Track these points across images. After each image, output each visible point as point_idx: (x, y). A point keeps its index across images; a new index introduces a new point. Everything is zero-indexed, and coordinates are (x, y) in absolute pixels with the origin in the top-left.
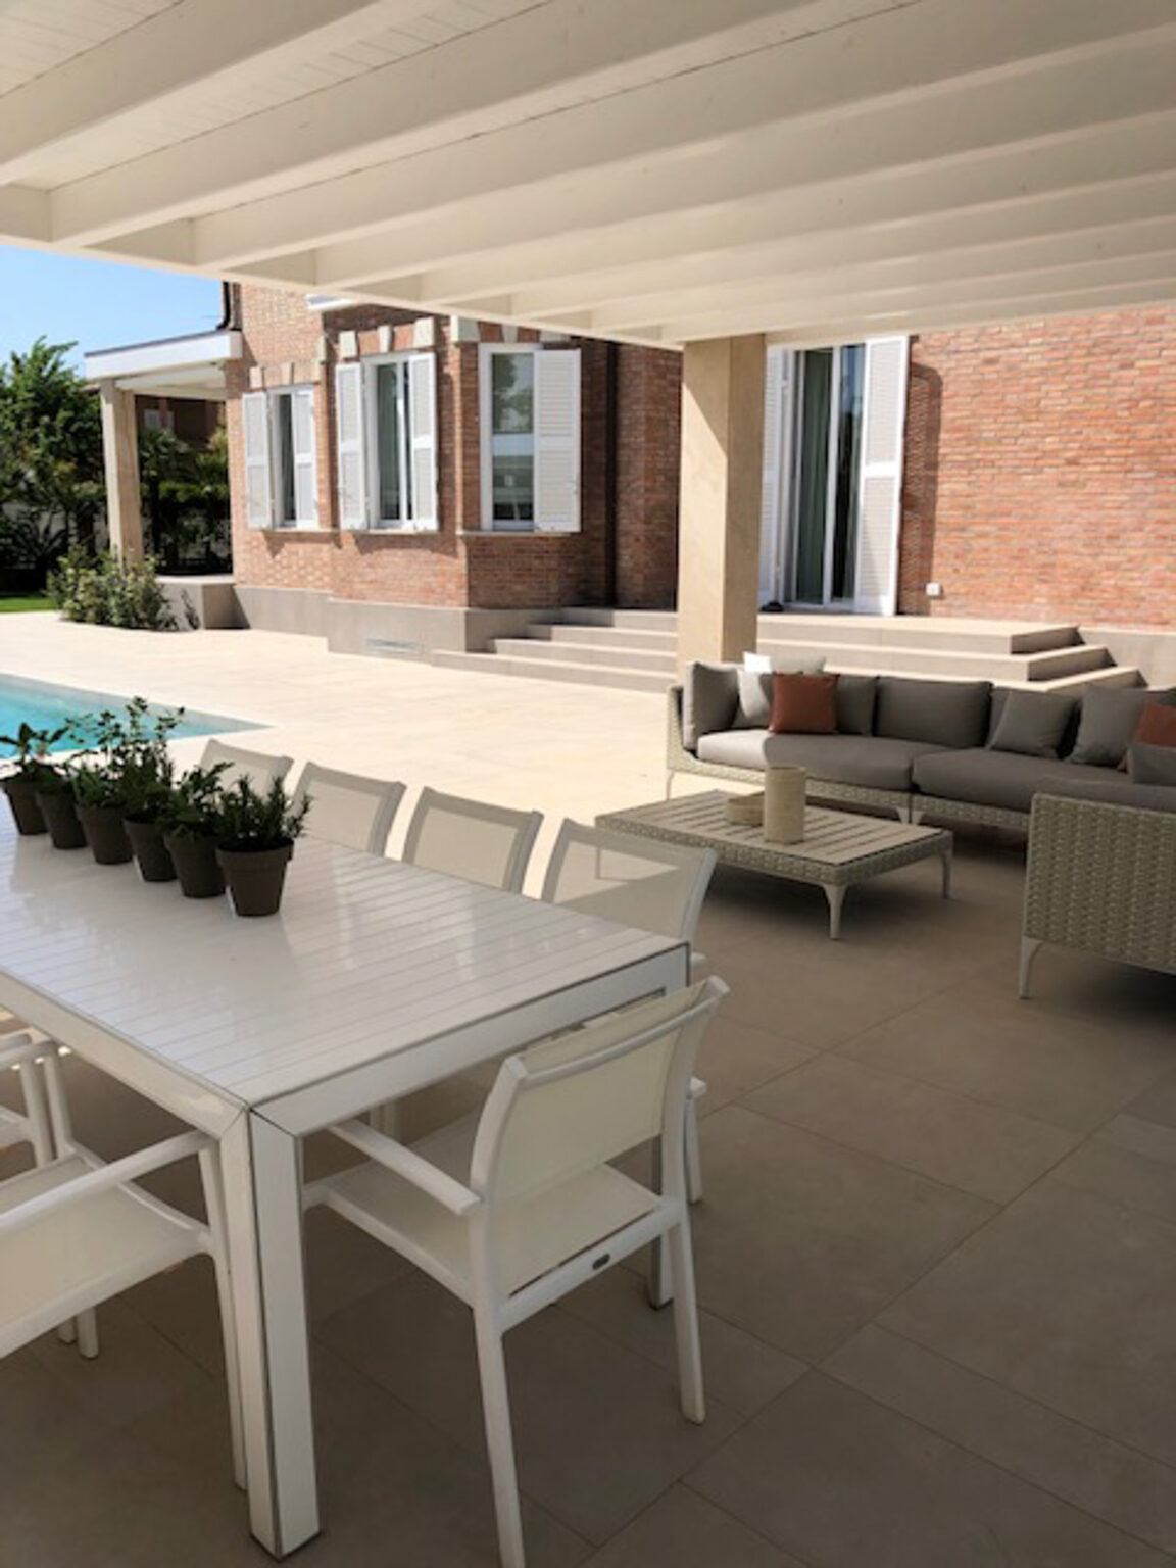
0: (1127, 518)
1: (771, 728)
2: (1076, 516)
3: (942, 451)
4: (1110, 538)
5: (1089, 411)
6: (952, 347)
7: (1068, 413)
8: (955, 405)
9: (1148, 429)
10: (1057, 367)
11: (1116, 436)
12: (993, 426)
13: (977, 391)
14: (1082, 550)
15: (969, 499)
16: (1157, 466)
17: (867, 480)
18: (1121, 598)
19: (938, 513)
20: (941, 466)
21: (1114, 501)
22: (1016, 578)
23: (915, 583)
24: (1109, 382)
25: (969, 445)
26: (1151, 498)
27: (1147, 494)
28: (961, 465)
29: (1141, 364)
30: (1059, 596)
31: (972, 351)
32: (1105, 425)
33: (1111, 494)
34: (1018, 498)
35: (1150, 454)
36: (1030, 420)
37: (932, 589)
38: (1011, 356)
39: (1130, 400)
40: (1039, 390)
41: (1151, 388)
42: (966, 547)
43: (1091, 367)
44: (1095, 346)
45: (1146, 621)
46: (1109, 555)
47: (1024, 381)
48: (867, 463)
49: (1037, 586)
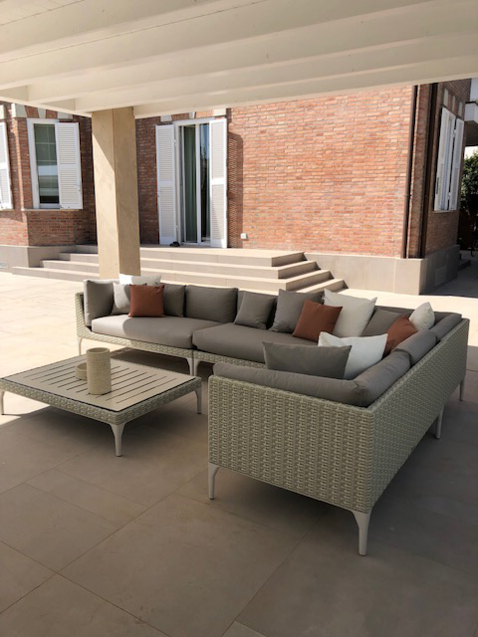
0: (323, 203)
1: (129, 315)
2: (301, 202)
3: (244, 173)
4: (316, 212)
5: (305, 155)
6: (246, 125)
7: (296, 156)
8: (249, 152)
9: (329, 164)
10: (291, 135)
11: (316, 166)
12: (265, 162)
13: (258, 145)
14: (305, 218)
15: (257, 195)
16: (334, 180)
17: (213, 186)
18: (321, 239)
19: (244, 202)
20: (244, 180)
21: (317, 196)
22: (277, 231)
23: (235, 233)
24: (313, 142)
25: (256, 170)
26: (332, 194)
27: (331, 193)
28: (253, 179)
29: (325, 134)
30: (296, 239)
31: (255, 127)
32: (312, 161)
33: (316, 193)
34: (276, 195)
35: (331, 174)
36: (280, 159)
37: (243, 236)
38: (271, 129)
39: (322, 150)
40: (284, 145)
41: (330, 145)
42: (256, 217)
43: (305, 136)
44: (306, 125)
45: (332, 249)
46: (316, 220)
47: (277, 141)
48: (213, 179)
49: (286, 234)
